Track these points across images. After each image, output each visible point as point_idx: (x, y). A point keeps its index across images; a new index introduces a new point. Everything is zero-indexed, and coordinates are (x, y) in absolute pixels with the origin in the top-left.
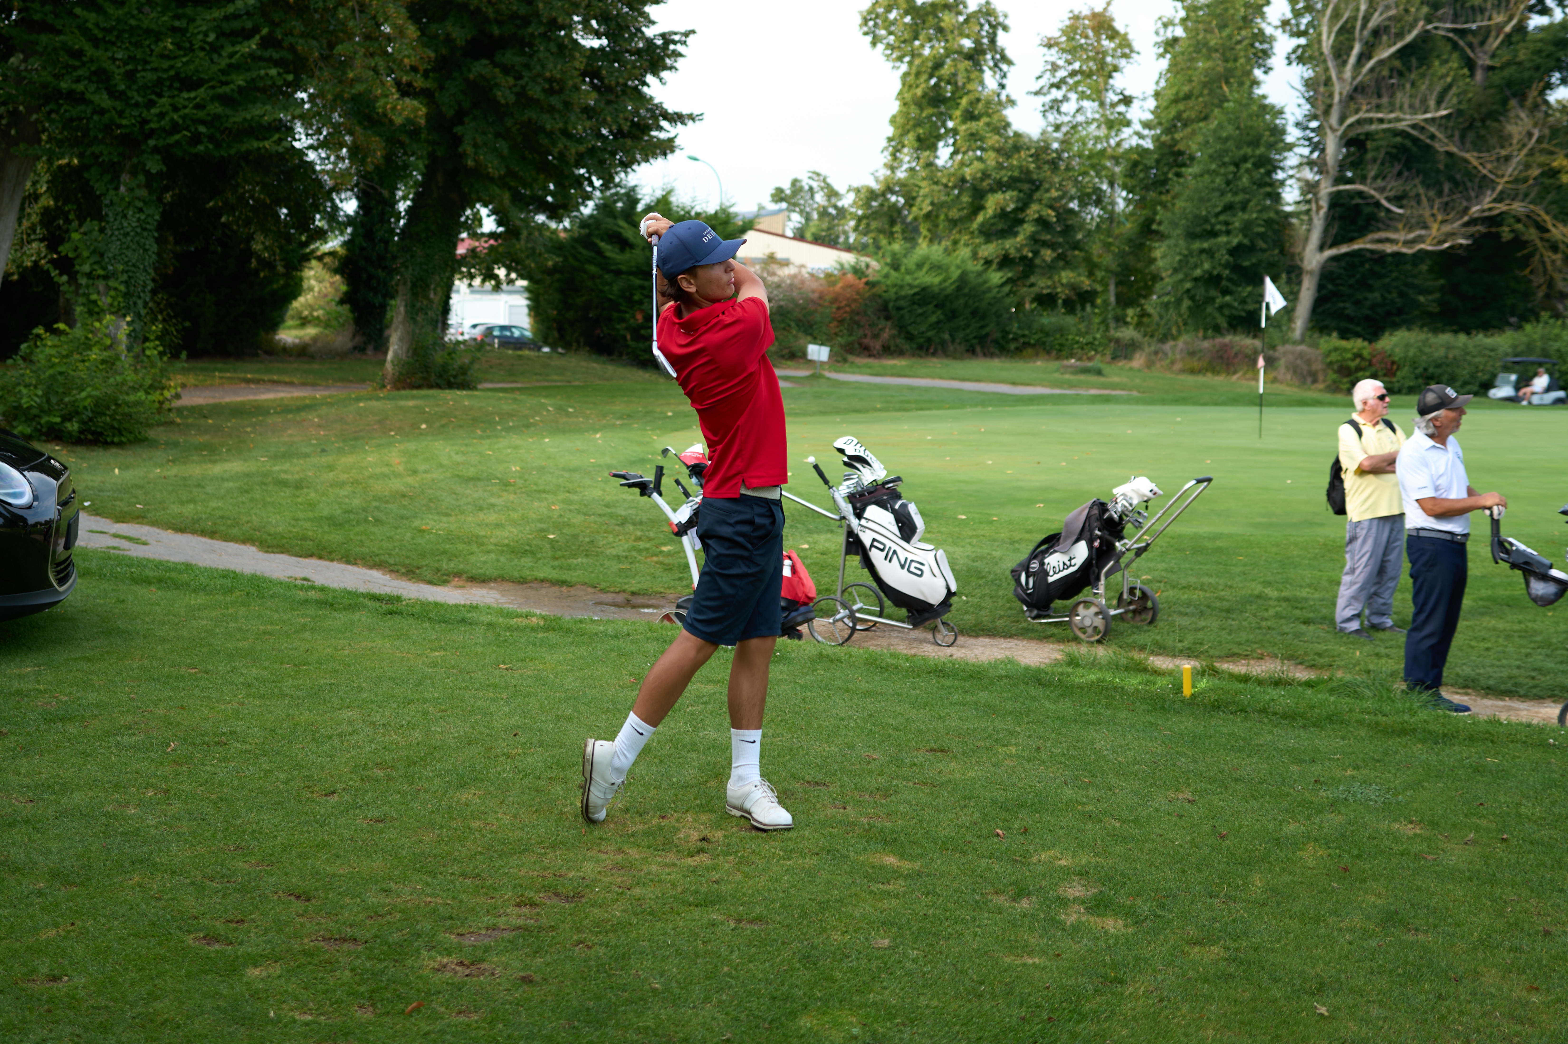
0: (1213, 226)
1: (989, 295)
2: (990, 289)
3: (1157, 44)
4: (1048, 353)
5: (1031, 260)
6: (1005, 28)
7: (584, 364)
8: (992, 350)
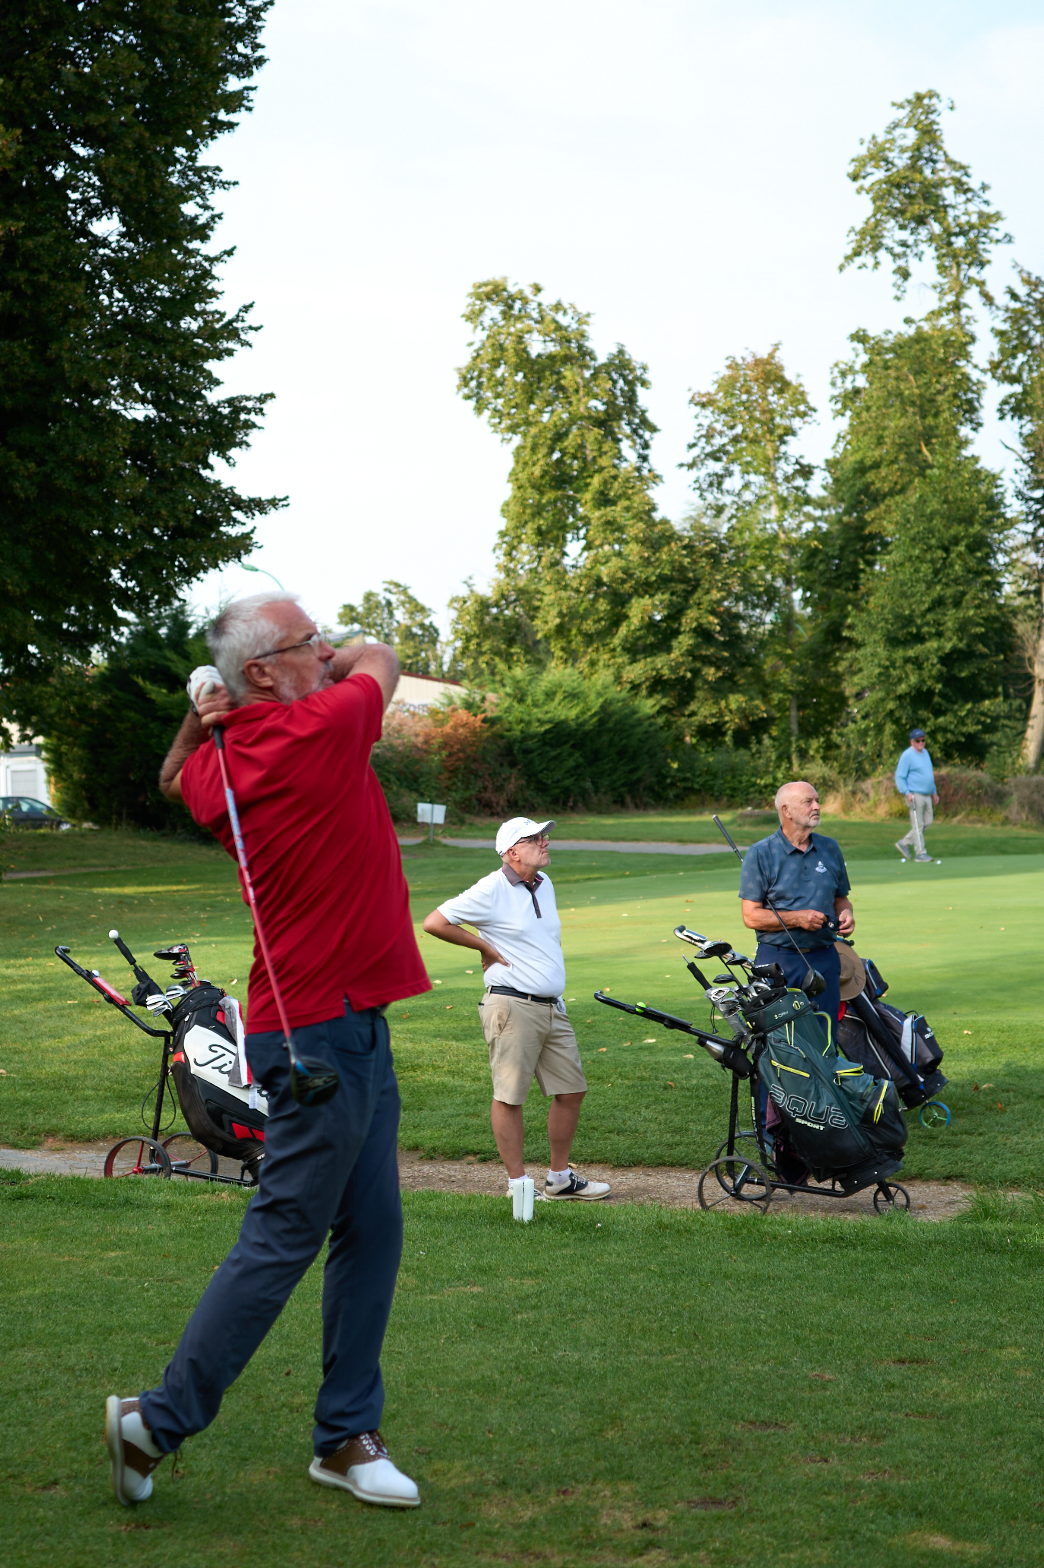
0: (919, 628)
1: (640, 730)
2: (640, 722)
3: (834, 398)
4: (718, 800)
5: (691, 682)
6: (644, 383)
7: (129, 842)
8: (646, 799)
